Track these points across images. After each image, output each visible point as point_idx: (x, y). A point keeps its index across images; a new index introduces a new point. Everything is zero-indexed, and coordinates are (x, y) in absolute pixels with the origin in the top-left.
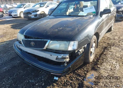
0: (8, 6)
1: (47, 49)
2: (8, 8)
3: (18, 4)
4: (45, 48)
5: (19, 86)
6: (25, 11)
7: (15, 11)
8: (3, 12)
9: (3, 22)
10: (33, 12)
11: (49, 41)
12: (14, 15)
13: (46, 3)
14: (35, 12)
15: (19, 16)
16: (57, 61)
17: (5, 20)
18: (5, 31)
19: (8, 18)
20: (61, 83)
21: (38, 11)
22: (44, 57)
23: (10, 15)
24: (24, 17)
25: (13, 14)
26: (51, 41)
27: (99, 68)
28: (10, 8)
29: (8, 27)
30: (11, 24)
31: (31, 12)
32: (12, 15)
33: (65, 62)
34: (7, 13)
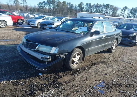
0: (31, 16)
1: (37, 50)
2: (30, 17)
3: (40, 15)
4: (36, 49)
5: (12, 73)
6: (42, 22)
7: (34, 21)
8: (23, 20)
9: (20, 29)
10: (49, 24)
11: (39, 45)
12: (32, 25)
13: (63, 18)
14: (50, 25)
15: (36, 26)
16: (41, 59)
17: (23, 27)
18: (18, 36)
19: (26, 26)
20: (42, 77)
21: (54, 24)
22: (35, 56)
23: (29, 24)
24: (40, 27)
25: (31, 23)
26: (41, 45)
27: (77, 74)
28: (32, 18)
29: (22, 34)
30: (26, 32)
31: (47, 24)
32: (30, 25)
33: (46, 61)
34: (27, 22)
